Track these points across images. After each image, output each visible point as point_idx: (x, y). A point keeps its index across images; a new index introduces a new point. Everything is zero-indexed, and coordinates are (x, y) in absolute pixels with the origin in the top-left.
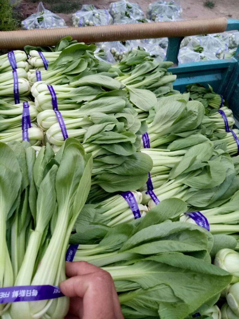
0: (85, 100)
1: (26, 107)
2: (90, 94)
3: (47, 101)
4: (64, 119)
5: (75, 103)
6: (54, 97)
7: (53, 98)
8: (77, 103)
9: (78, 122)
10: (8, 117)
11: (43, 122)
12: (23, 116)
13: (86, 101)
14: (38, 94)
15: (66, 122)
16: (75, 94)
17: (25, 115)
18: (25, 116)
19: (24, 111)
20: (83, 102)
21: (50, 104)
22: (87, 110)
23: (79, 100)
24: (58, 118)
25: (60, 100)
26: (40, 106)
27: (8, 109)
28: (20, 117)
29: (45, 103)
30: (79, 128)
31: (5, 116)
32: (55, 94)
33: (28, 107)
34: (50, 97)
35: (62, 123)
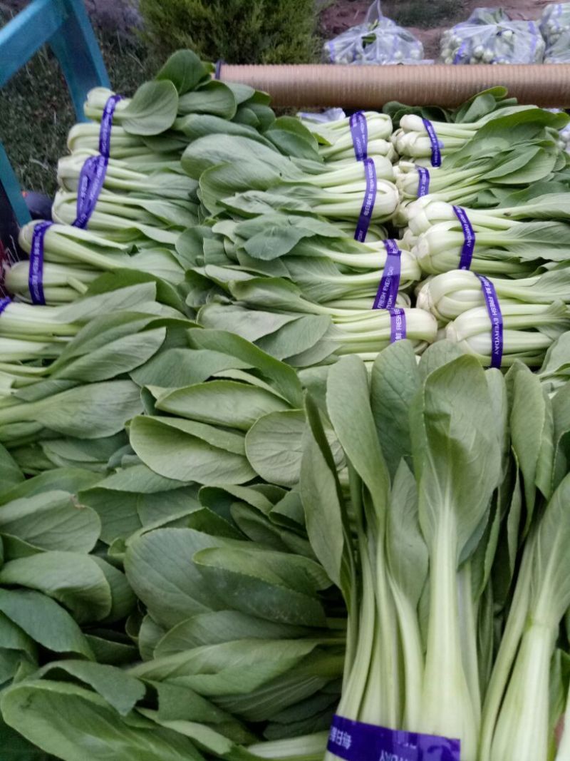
0: (546, 257)
1: (394, 254)
2: (559, 244)
3: (451, 246)
4: (500, 301)
5: (516, 261)
6: (470, 238)
7: (466, 241)
8: (522, 261)
9: (535, 313)
10: (350, 270)
11: (447, 299)
12: (384, 274)
13: (549, 261)
14: (429, 227)
15: (506, 308)
16: (521, 238)
17: (391, 272)
18: (388, 274)
19: (388, 262)
20: (541, 261)
21: (455, 256)
22: (559, 284)
23: (529, 255)
24: (487, 295)
25: (482, 247)
26: (431, 256)
27: (351, 251)
28: (377, 276)
29: (448, 250)
30: (532, 329)
31: (343, 268)
32: (473, 233)
33: (399, 253)
34: (460, 237)
35: (494, 311)
